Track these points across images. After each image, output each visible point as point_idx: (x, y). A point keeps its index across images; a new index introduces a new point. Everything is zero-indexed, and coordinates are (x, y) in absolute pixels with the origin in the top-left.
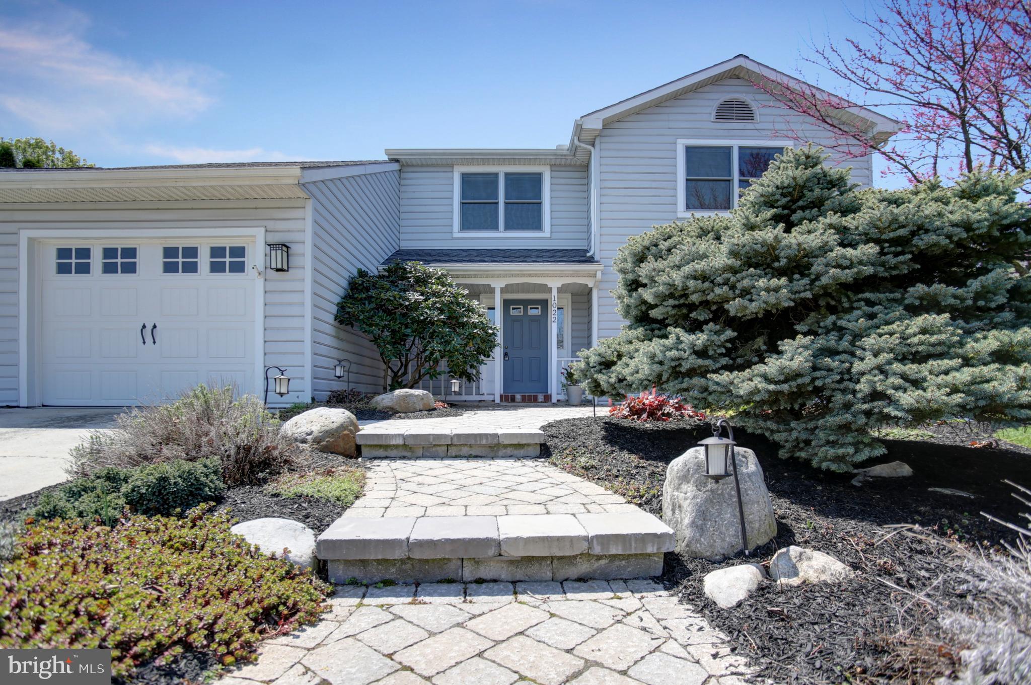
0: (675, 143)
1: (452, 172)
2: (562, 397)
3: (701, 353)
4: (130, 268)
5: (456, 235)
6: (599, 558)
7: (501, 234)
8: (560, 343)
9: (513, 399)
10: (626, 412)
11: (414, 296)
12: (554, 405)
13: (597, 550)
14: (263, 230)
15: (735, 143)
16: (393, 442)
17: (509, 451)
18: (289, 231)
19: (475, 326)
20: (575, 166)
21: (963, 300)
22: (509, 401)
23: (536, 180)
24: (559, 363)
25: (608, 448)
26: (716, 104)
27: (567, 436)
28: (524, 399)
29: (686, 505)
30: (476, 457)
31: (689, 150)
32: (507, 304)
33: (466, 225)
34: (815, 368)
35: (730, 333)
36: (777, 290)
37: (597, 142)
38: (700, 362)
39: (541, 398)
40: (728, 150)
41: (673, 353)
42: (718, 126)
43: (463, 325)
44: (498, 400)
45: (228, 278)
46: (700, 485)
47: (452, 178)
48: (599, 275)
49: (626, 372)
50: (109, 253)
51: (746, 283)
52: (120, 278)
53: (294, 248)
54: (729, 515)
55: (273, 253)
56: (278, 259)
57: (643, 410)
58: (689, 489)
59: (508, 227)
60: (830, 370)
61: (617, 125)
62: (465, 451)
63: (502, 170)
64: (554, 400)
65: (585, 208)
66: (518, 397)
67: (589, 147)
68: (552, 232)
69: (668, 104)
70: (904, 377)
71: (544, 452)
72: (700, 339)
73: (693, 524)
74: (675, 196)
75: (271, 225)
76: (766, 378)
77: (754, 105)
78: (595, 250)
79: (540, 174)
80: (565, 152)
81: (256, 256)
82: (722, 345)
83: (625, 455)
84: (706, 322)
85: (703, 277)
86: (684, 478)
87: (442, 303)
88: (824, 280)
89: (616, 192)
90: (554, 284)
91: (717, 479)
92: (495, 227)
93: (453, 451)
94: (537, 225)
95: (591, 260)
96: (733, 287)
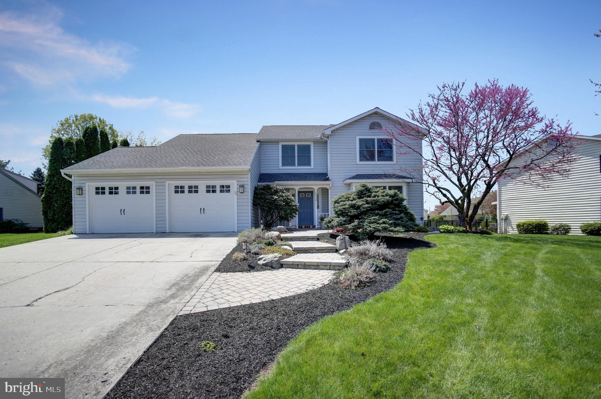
0: (356, 138)
1: (279, 144)
2: (319, 227)
3: (345, 221)
4: (196, 192)
5: (280, 168)
6: (327, 250)
7: (296, 167)
8: (318, 207)
9: (302, 227)
10: (336, 232)
11: (276, 197)
12: (317, 229)
13: (327, 249)
14: (236, 181)
15: (376, 137)
16: (289, 238)
17: (311, 239)
18: (243, 181)
19: (293, 206)
20: (322, 142)
21: (382, 213)
22: (301, 228)
23: (309, 147)
24: (318, 215)
25: (330, 238)
26: (369, 123)
27: (322, 236)
28: (305, 227)
29: (338, 243)
30: (305, 241)
31: (361, 140)
32: (299, 192)
33: (284, 164)
34: (359, 224)
35: (349, 218)
36: (355, 212)
37: (329, 137)
38: (344, 223)
39: (311, 227)
40: (374, 140)
41: (340, 221)
42: (370, 131)
43: (290, 205)
44: (297, 228)
45: (225, 194)
46: (340, 241)
47: (279, 147)
48: (331, 185)
49: (333, 224)
50: (190, 187)
51: (350, 210)
52: (193, 194)
53: (245, 186)
54: (344, 244)
55: (241, 188)
56: (241, 190)
57: (340, 231)
58: (339, 241)
59: (299, 165)
60: (361, 225)
61: (336, 131)
62: (302, 239)
63: (296, 144)
64: (316, 228)
65: (326, 160)
66: (303, 227)
67: (327, 139)
68: (314, 167)
69: (353, 124)
70: (369, 226)
71: (318, 240)
72: (344, 219)
73: (339, 246)
74: (356, 156)
75: (239, 179)
76: (353, 226)
77: (382, 124)
78: (329, 175)
79: (310, 145)
80: (319, 138)
81: (234, 188)
82: (348, 220)
83: (333, 239)
84: (345, 216)
85: (344, 209)
86: (338, 240)
87: (283, 199)
88: (362, 210)
89: (336, 155)
90: (316, 188)
91: (342, 239)
92: (294, 165)
93: (300, 240)
94: (309, 164)
95: (328, 179)
96: (349, 211)
